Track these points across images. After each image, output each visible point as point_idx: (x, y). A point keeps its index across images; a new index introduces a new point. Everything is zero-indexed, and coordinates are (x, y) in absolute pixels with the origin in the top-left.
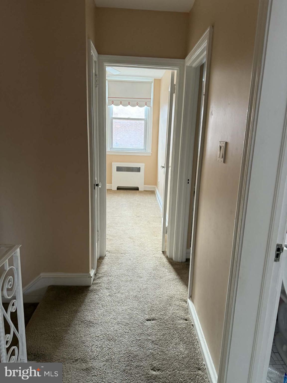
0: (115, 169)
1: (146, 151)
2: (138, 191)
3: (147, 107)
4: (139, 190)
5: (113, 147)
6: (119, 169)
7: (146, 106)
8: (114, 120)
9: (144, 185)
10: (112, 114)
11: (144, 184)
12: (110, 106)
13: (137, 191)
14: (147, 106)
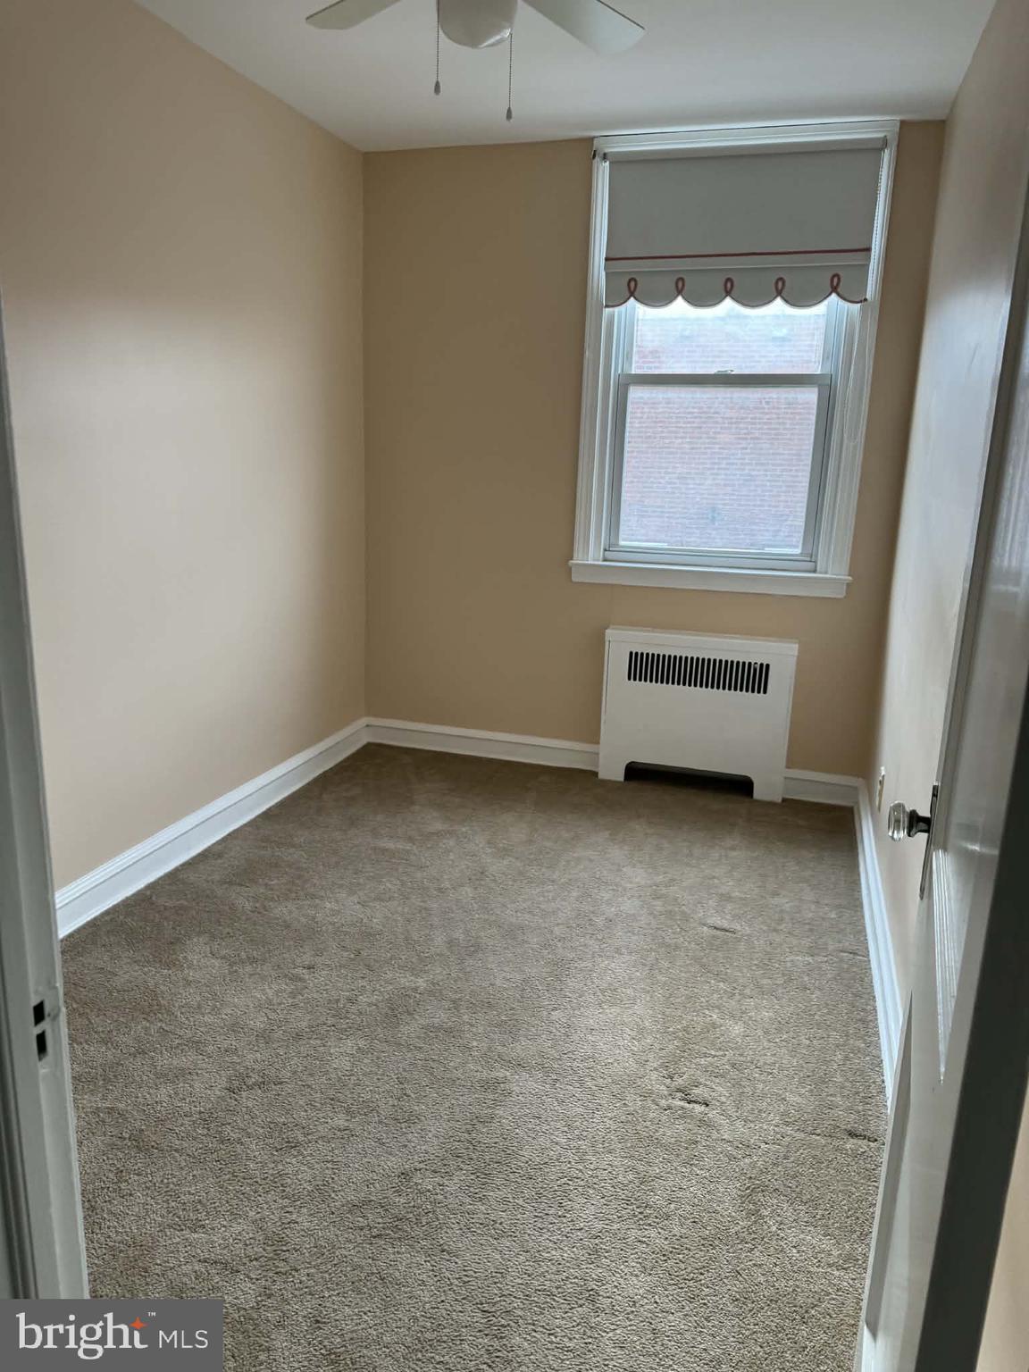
0: (617, 664)
1: (815, 571)
2: (747, 800)
3: (841, 302)
4: (758, 793)
5: (622, 543)
6: (645, 667)
7: (834, 295)
8: (636, 394)
9: (788, 767)
10: (629, 357)
11: (784, 764)
12: (616, 310)
13: (736, 804)
14: (838, 295)
